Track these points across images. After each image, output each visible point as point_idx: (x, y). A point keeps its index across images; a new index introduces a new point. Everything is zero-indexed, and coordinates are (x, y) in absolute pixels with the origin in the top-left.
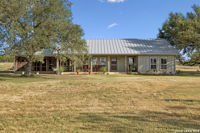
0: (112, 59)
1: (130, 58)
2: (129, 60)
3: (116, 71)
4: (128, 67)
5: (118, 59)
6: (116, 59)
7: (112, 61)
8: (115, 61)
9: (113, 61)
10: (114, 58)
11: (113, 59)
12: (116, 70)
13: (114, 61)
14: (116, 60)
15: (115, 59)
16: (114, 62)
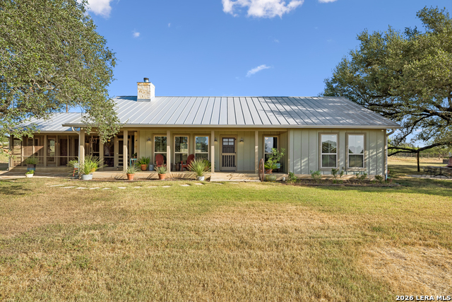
0: (224, 140)
1: (266, 138)
2: (265, 142)
3: (233, 168)
4: (263, 160)
5: (239, 139)
6: (233, 140)
7: (225, 144)
8: (232, 144)
9: (227, 144)
10: (228, 138)
11: (227, 140)
12: (234, 166)
13: (230, 144)
14: (234, 142)
15: (230, 140)
16: (228, 146)
